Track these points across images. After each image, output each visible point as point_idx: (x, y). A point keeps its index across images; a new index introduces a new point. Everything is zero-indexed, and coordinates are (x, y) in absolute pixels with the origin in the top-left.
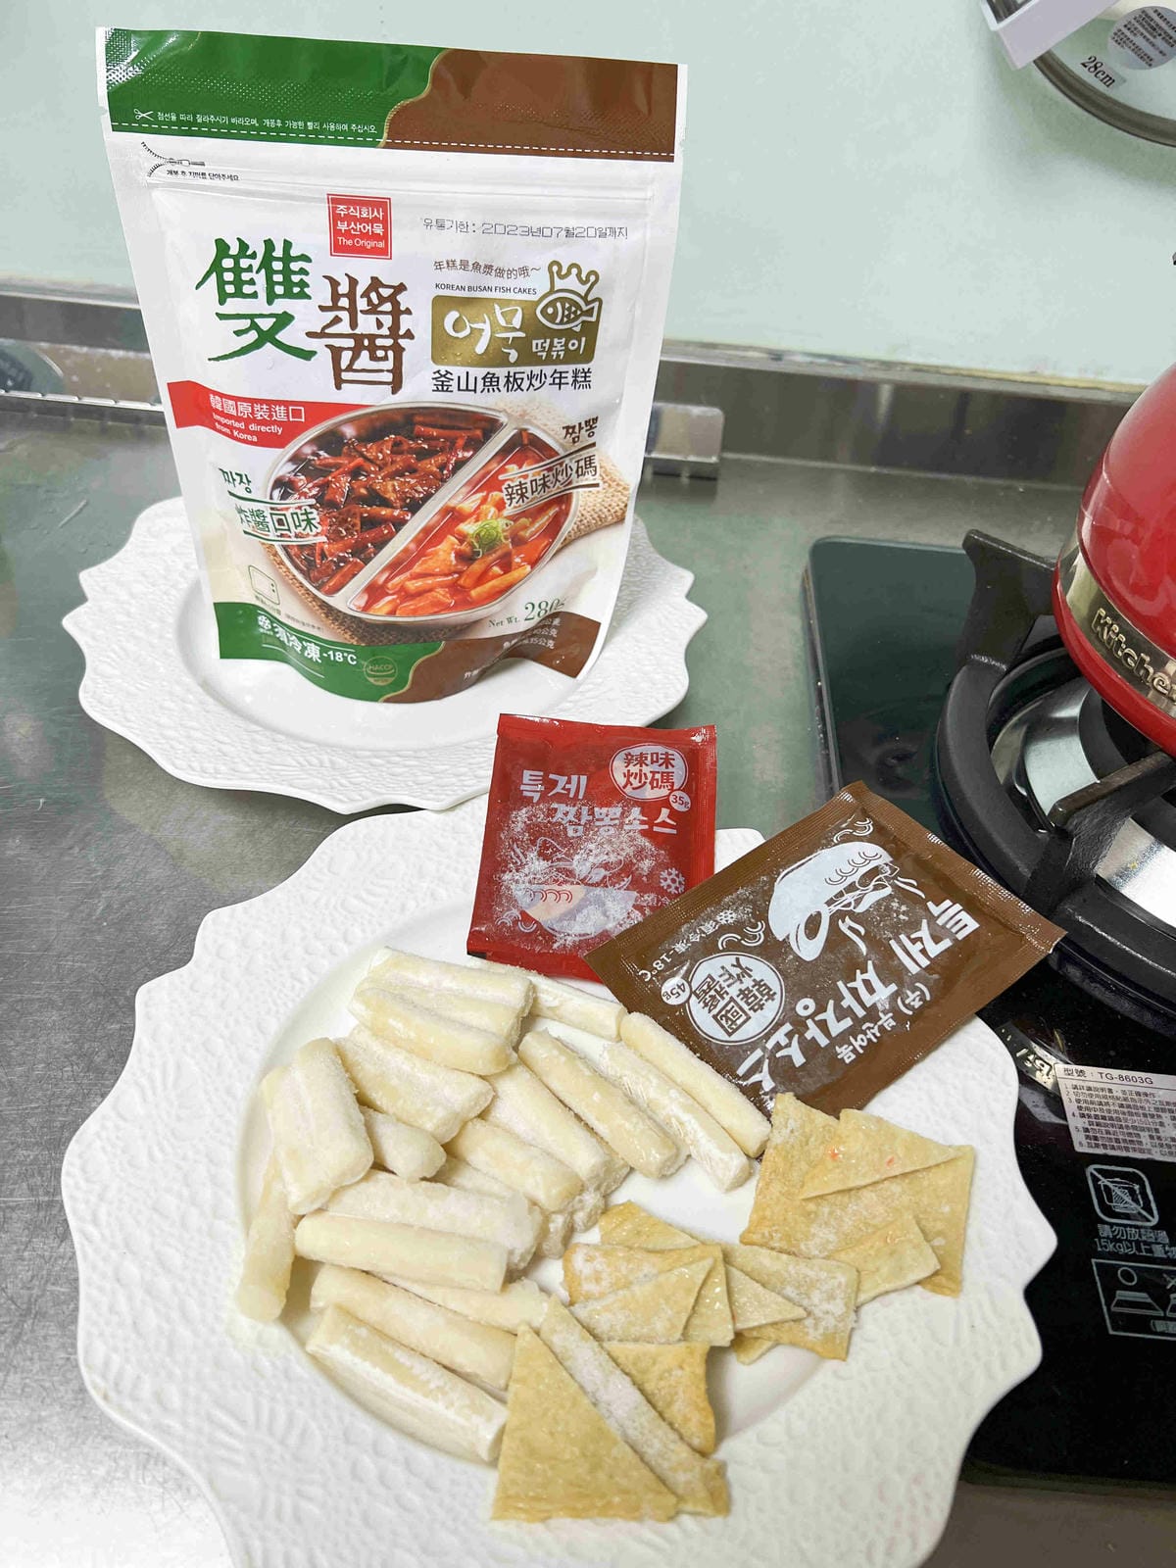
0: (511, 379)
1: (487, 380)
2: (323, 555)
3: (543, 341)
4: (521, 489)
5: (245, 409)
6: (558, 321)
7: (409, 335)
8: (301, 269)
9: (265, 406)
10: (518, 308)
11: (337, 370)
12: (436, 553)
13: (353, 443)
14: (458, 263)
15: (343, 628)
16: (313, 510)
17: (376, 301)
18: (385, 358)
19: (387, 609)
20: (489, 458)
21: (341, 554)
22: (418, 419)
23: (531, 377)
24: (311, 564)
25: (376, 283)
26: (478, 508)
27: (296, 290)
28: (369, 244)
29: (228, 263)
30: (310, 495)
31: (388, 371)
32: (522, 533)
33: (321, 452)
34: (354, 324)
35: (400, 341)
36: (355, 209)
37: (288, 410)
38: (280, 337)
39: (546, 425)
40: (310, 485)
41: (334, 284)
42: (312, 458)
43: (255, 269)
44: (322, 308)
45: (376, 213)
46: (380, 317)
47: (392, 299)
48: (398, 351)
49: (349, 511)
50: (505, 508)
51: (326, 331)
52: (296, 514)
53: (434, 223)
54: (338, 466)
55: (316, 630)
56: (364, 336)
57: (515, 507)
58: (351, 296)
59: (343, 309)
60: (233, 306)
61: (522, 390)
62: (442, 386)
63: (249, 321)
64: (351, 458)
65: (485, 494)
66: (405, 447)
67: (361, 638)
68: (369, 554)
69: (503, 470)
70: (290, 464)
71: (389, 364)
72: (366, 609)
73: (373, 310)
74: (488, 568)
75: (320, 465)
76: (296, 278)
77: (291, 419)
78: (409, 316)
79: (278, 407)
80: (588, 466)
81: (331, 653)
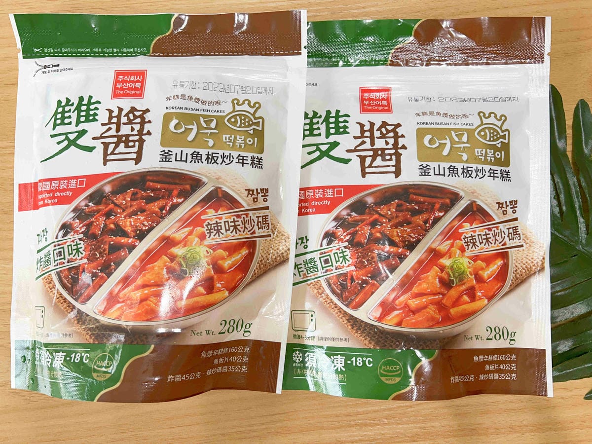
0: (465, 171)
1: (451, 169)
2: (352, 280)
3: (481, 150)
4: (473, 239)
5: (310, 194)
6: (488, 139)
7: (404, 147)
8: (345, 120)
9: (321, 190)
10: (465, 133)
11: (363, 168)
12: (427, 278)
13: (373, 206)
14: (428, 113)
15: (364, 334)
16: (347, 250)
17: (384, 132)
18: (391, 160)
19: (396, 320)
20: (454, 217)
21: (364, 278)
22: (411, 190)
23: (477, 171)
24: (343, 287)
25: (384, 124)
26: (449, 249)
27: (341, 130)
28: (380, 108)
29: (307, 121)
30: (345, 240)
31: (392, 166)
32: (481, 272)
33: (353, 213)
34: (372, 144)
35: (399, 151)
36: (373, 95)
37: (334, 191)
38: (332, 153)
39: (487, 200)
40: (345, 234)
41: (362, 126)
42: (347, 217)
43: (320, 122)
44: (355, 138)
45: (383, 96)
46: (387, 139)
47: (394, 131)
48: (398, 156)
49: (369, 248)
50: (464, 251)
51: (357, 148)
52: (337, 253)
53: (413, 99)
54: (362, 221)
55: (343, 342)
56: (378, 149)
57: (470, 251)
58: (371, 130)
59: (367, 137)
60: (309, 140)
62: (425, 172)
63: (316, 147)
64: (371, 214)
65: (452, 241)
66: (404, 208)
67: (377, 343)
69: (461, 226)
70: (334, 222)
71: (393, 162)
72: (380, 319)
73: (383, 136)
74: (460, 297)
75: (352, 221)
76: (341, 125)
77: (335, 196)
78: (403, 138)
79: (328, 190)
80: (515, 233)
81: (354, 359)
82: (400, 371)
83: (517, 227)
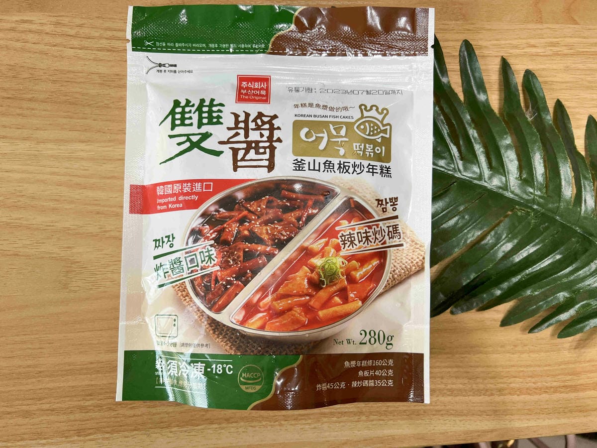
0: (342, 166)
1: (326, 165)
2: (217, 281)
3: (359, 144)
4: (351, 237)
5: (177, 188)
6: (367, 133)
7: (279, 140)
8: (219, 109)
9: (189, 184)
10: (344, 126)
11: (235, 160)
12: (295, 278)
13: (242, 202)
14: (307, 105)
15: (225, 339)
16: (213, 248)
17: (260, 123)
18: (265, 153)
19: (259, 324)
20: (329, 215)
21: (229, 279)
22: (283, 186)
23: (354, 166)
24: (207, 289)
25: (260, 115)
26: (323, 248)
27: (215, 120)
28: (257, 98)
29: (179, 110)
30: (211, 237)
31: (266, 160)
32: (353, 273)
33: (221, 210)
34: (247, 136)
35: (274, 144)
36: (251, 84)
37: (202, 185)
38: (203, 145)
39: (365, 197)
40: (212, 231)
41: (237, 116)
42: (215, 213)
43: (193, 112)
44: (229, 129)
45: (262, 85)
46: (262, 131)
47: (270, 122)
48: (272, 149)
49: (236, 246)
50: (341, 250)
51: (230, 140)
52: (203, 252)
53: (294, 89)
54: (230, 217)
55: (204, 348)
56: (252, 142)
57: (347, 250)
58: (246, 122)
59: (241, 128)
60: (179, 130)
61: (349, 173)
62: (299, 167)
63: (186, 137)
64: (240, 211)
65: (327, 239)
66: (275, 204)
67: (238, 349)
68: (248, 278)
69: (337, 224)
70: (201, 218)
71: (267, 156)
72: (242, 323)
73: (258, 128)
74: (330, 298)
75: (219, 218)
76: (215, 115)
77: (204, 190)
78: (279, 130)
79: (197, 184)
80: (395, 232)
81: (214, 366)
82: (260, 379)
83: (398, 225)
